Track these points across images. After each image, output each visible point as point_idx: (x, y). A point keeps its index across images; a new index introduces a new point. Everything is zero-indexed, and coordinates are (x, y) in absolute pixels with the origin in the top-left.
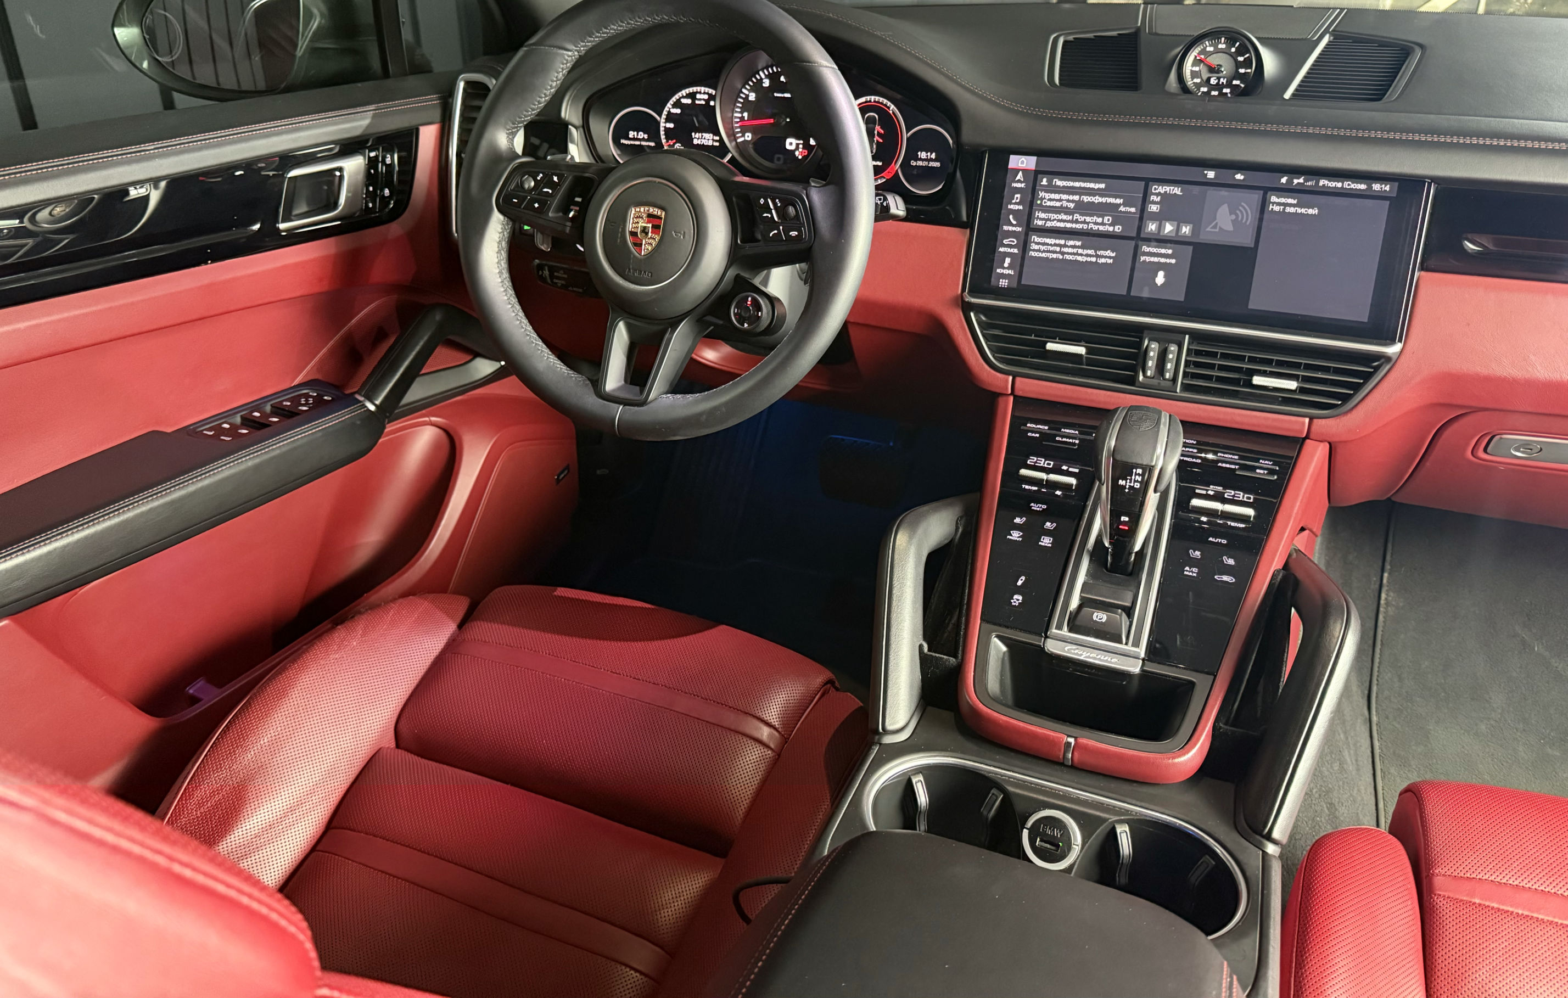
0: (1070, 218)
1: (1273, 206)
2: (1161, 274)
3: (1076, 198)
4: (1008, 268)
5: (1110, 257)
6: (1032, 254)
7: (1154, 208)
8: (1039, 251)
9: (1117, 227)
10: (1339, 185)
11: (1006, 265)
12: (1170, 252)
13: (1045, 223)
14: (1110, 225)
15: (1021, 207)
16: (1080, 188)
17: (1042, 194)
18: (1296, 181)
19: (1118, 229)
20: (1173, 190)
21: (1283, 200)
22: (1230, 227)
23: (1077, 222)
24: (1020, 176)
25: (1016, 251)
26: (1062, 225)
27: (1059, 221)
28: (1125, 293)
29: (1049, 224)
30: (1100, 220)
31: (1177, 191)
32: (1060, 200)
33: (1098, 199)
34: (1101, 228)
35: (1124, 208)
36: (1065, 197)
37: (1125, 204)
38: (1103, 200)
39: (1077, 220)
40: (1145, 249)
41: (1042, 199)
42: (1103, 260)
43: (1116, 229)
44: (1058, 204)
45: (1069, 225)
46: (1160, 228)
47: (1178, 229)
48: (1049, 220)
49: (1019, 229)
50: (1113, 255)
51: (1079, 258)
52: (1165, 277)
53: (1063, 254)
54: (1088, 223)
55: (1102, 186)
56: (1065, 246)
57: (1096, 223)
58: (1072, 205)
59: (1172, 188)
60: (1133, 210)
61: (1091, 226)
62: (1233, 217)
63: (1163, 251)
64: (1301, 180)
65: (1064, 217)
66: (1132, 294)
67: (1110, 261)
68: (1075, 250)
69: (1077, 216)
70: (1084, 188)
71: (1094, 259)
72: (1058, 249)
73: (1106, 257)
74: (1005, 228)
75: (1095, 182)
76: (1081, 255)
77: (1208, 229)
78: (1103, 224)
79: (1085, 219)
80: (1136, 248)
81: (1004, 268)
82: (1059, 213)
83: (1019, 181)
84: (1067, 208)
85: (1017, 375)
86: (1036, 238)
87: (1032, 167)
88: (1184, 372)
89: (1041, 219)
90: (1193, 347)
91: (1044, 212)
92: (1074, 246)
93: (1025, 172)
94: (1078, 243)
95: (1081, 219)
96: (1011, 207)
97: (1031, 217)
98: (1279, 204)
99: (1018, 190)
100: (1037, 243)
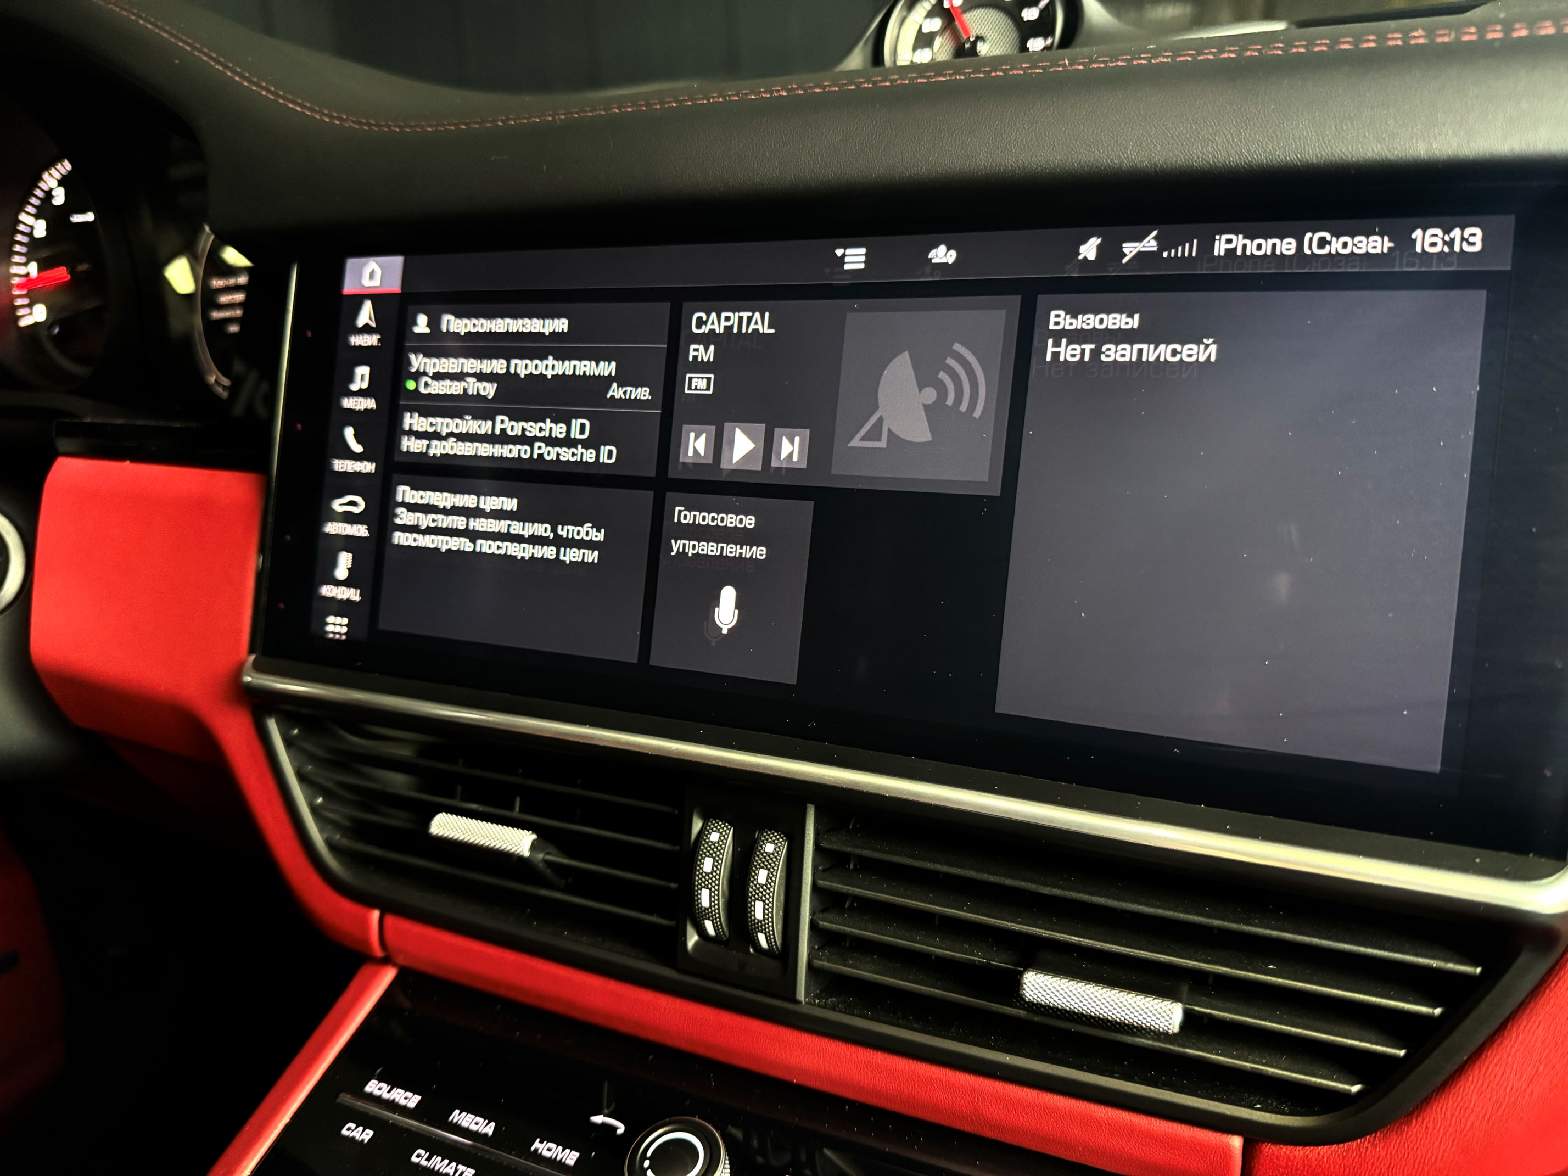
0: (484, 427)
1: (1057, 344)
2: (728, 595)
3: (498, 366)
4: (346, 583)
5: (590, 545)
6: (400, 538)
7: (699, 384)
8: (414, 529)
9: (604, 450)
10: (1287, 246)
11: (341, 573)
12: (749, 522)
13: (428, 446)
14: (586, 444)
15: (370, 404)
16: (507, 336)
17: (417, 362)
18: (1130, 249)
19: (607, 454)
20: (750, 319)
21: (1090, 321)
22: (919, 432)
23: (503, 438)
24: (365, 315)
25: (361, 531)
26: (467, 449)
27: (462, 437)
28: (632, 657)
29: (438, 449)
30: (559, 430)
31: (760, 323)
32: (459, 377)
33: (551, 367)
34: (566, 454)
35: (621, 390)
36: (472, 365)
37: (622, 379)
38: (565, 368)
39: (503, 431)
40: (684, 516)
41: (417, 376)
42: (571, 555)
43: (604, 458)
44: (455, 388)
45: (485, 450)
46: (719, 445)
47: (769, 447)
48: (436, 436)
49: (368, 467)
50: (599, 536)
51: (514, 549)
52: (740, 604)
53: (473, 535)
54: (530, 441)
55: (561, 325)
56: (477, 513)
57: (551, 441)
58: (489, 390)
59: (745, 315)
60: (643, 393)
61: (541, 449)
62: (930, 395)
63: (731, 520)
64: (1150, 244)
65: (470, 425)
66: (655, 661)
67: (592, 556)
68: (500, 526)
69: (503, 423)
70: (519, 335)
71: (549, 552)
72: (459, 522)
73: (581, 544)
74: (340, 465)
75: (543, 316)
76: (518, 539)
77: (856, 442)
78: (568, 442)
79: (524, 430)
80: (660, 514)
81: (338, 583)
82: (455, 413)
83: (367, 329)
84: (479, 397)
85: (387, 908)
86: (405, 493)
87: (395, 286)
88: (813, 926)
89: (420, 435)
90: (835, 844)
91: (425, 413)
92: (499, 515)
93: (378, 299)
94: (511, 504)
95: (515, 428)
96: (348, 403)
97: (394, 431)
98: (1077, 336)
99: (364, 356)
100: (413, 508)
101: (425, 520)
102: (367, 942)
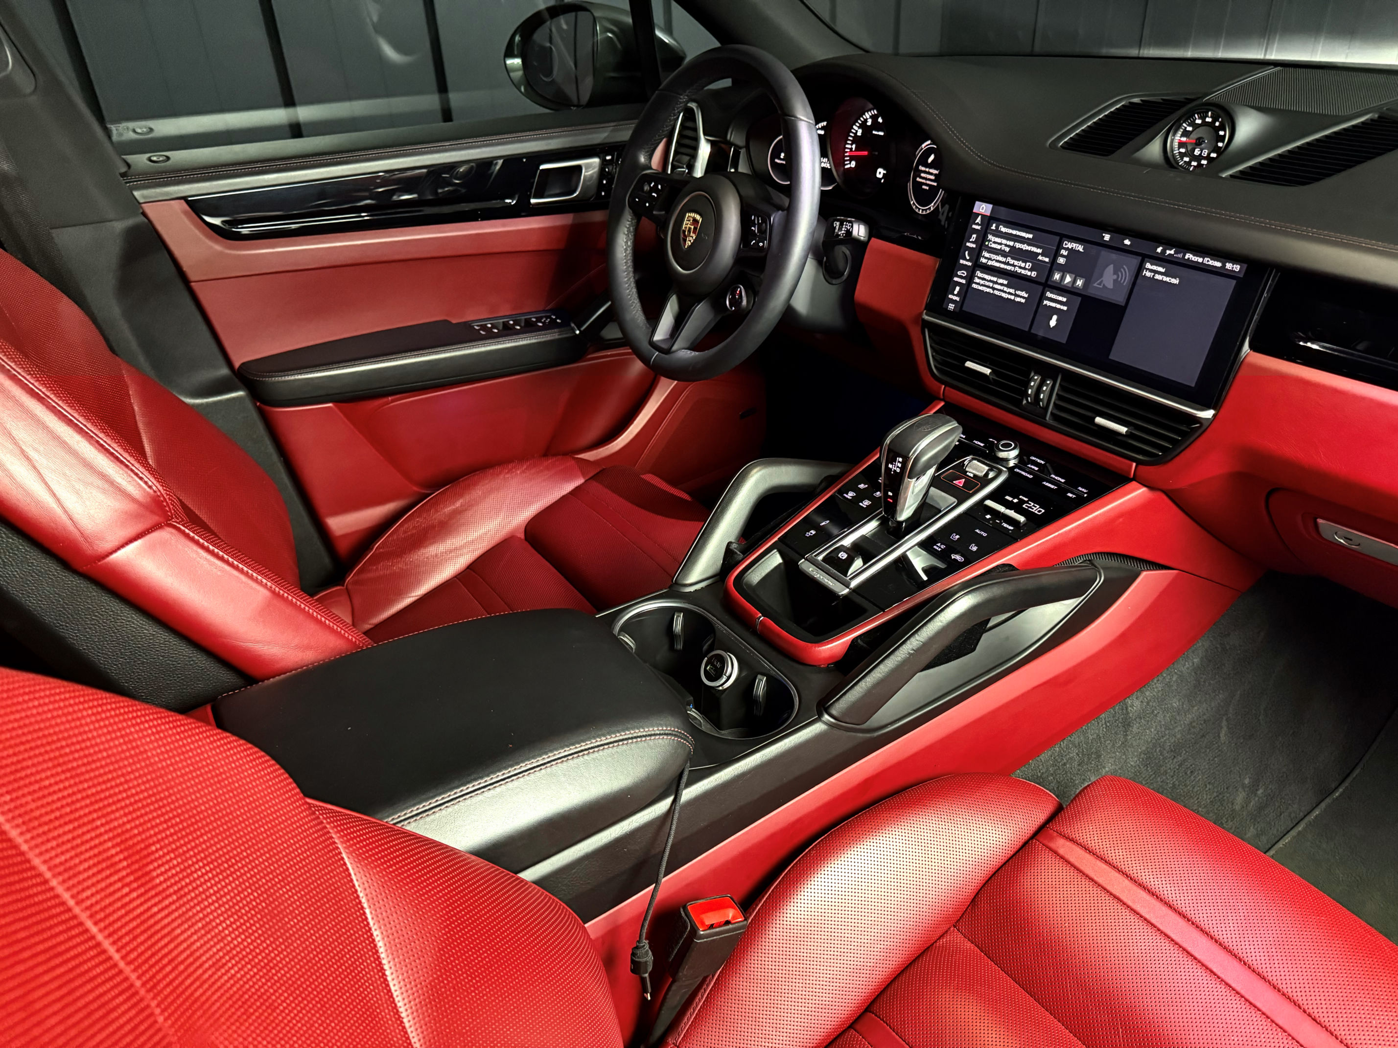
0: (1004, 260)
1: (1146, 271)
2: (1055, 317)
3: (1011, 243)
4: (956, 295)
5: (1024, 298)
6: (974, 286)
7: (1061, 261)
8: (978, 284)
10: (1200, 260)
11: (956, 292)
12: (1065, 300)
13: (988, 262)
14: (1029, 270)
15: (974, 246)
16: (1016, 236)
17: (990, 237)
18: (1168, 252)
19: (1034, 274)
20: (1078, 246)
21: (1155, 268)
22: (1110, 285)
23: (1008, 264)
24: (979, 220)
25: (964, 281)
26: (997, 265)
27: (998, 261)
28: (1027, 329)
29: (990, 263)
30: (1023, 265)
31: (1080, 248)
32: (1001, 244)
33: (1025, 247)
34: (1023, 272)
35: (1042, 258)
36: (1004, 241)
37: (1043, 254)
38: (1029, 248)
39: (1008, 262)
40: (1049, 295)
41: (990, 241)
42: (1018, 299)
44: (999, 247)
45: (1002, 266)
46: (1063, 278)
47: (1074, 281)
48: (990, 259)
49: (969, 264)
50: (1026, 296)
51: (1004, 295)
52: (1057, 320)
53: (994, 289)
54: (1015, 266)
55: (1031, 236)
56: (996, 283)
57: (1020, 267)
58: (1007, 249)
60: (1047, 260)
61: (1017, 269)
62: (1115, 277)
63: (1060, 298)
64: (1172, 252)
65: (1000, 258)
66: (1033, 331)
67: (1023, 301)
68: (1002, 288)
69: (1009, 260)
70: (1019, 236)
71: (1012, 297)
72: (991, 285)
73: (1021, 297)
74: (962, 261)
75: (1027, 232)
76: (1005, 292)
77: (1095, 285)
78: (1024, 268)
79: (1014, 263)
80: (1043, 293)
81: (954, 295)
82: (997, 254)
83: (977, 224)
84: (1004, 251)
85: (947, 384)
86: (978, 273)
87: (988, 213)
88: (1054, 403)
89: (986, 258)
90: (1064, 384)
91: (989, 252)
92: (1002, 284)
93: (983, 216)
94: (1005, 282)
95: (1012, 262)
96: (968, 244)
97: (979, 255)
98: (1151, 271)
99: (975, 231)
100: (979, 278)
101: (982, 282)
102: (939, 393)
